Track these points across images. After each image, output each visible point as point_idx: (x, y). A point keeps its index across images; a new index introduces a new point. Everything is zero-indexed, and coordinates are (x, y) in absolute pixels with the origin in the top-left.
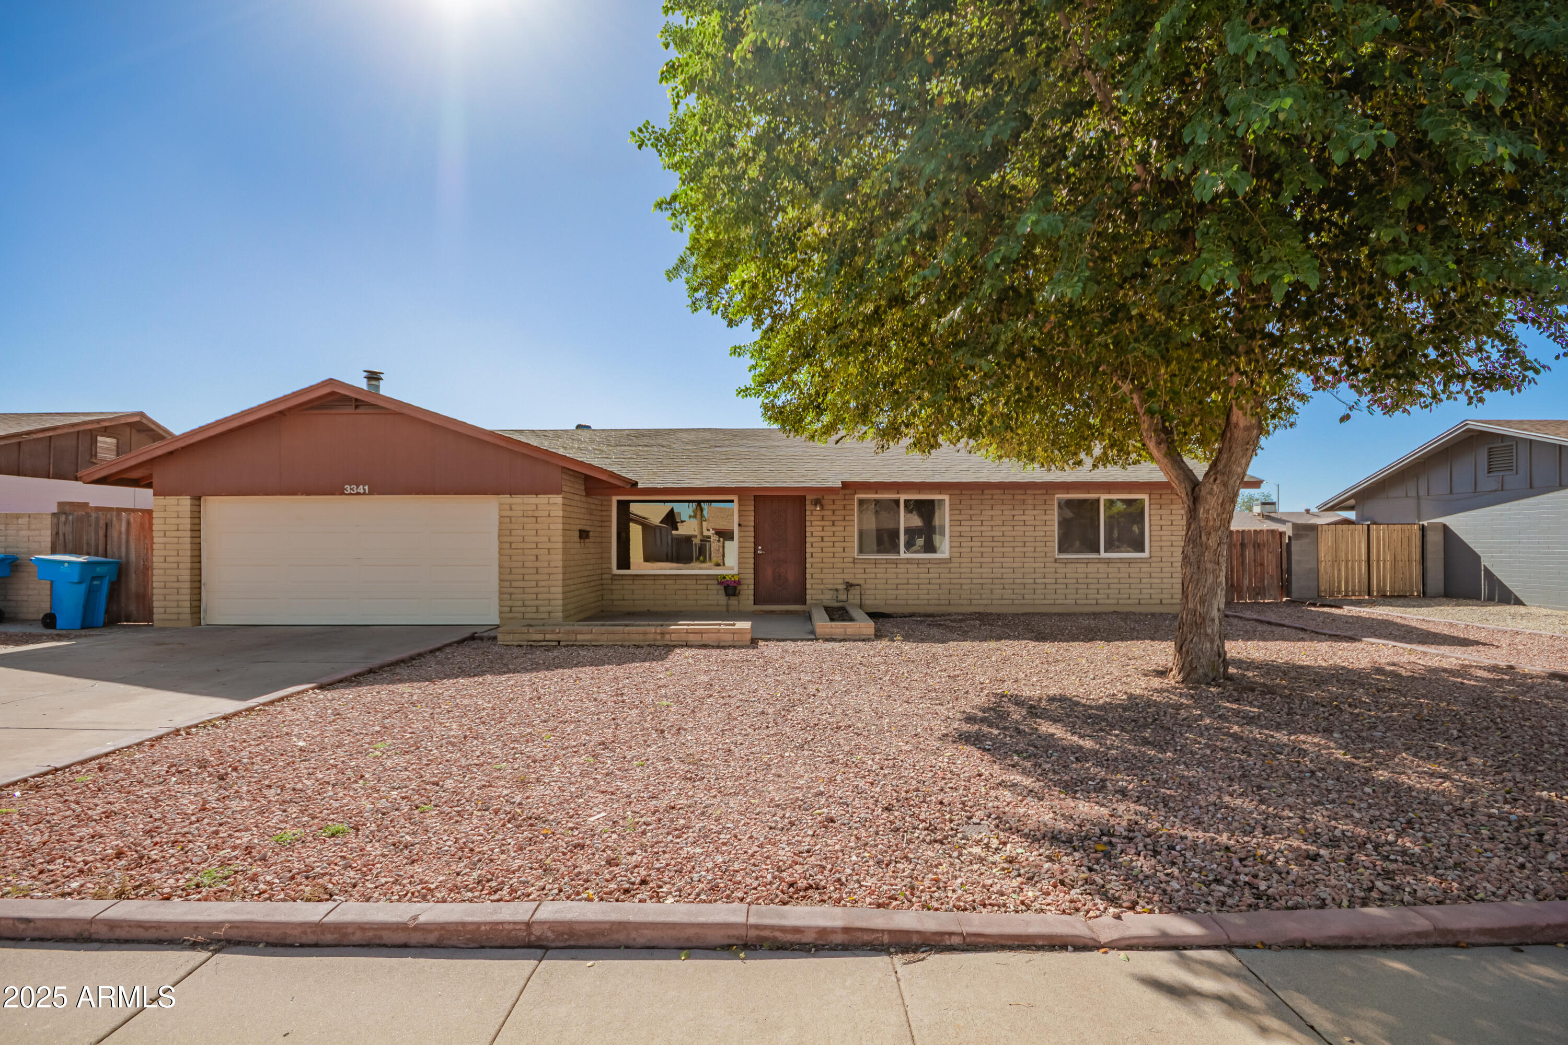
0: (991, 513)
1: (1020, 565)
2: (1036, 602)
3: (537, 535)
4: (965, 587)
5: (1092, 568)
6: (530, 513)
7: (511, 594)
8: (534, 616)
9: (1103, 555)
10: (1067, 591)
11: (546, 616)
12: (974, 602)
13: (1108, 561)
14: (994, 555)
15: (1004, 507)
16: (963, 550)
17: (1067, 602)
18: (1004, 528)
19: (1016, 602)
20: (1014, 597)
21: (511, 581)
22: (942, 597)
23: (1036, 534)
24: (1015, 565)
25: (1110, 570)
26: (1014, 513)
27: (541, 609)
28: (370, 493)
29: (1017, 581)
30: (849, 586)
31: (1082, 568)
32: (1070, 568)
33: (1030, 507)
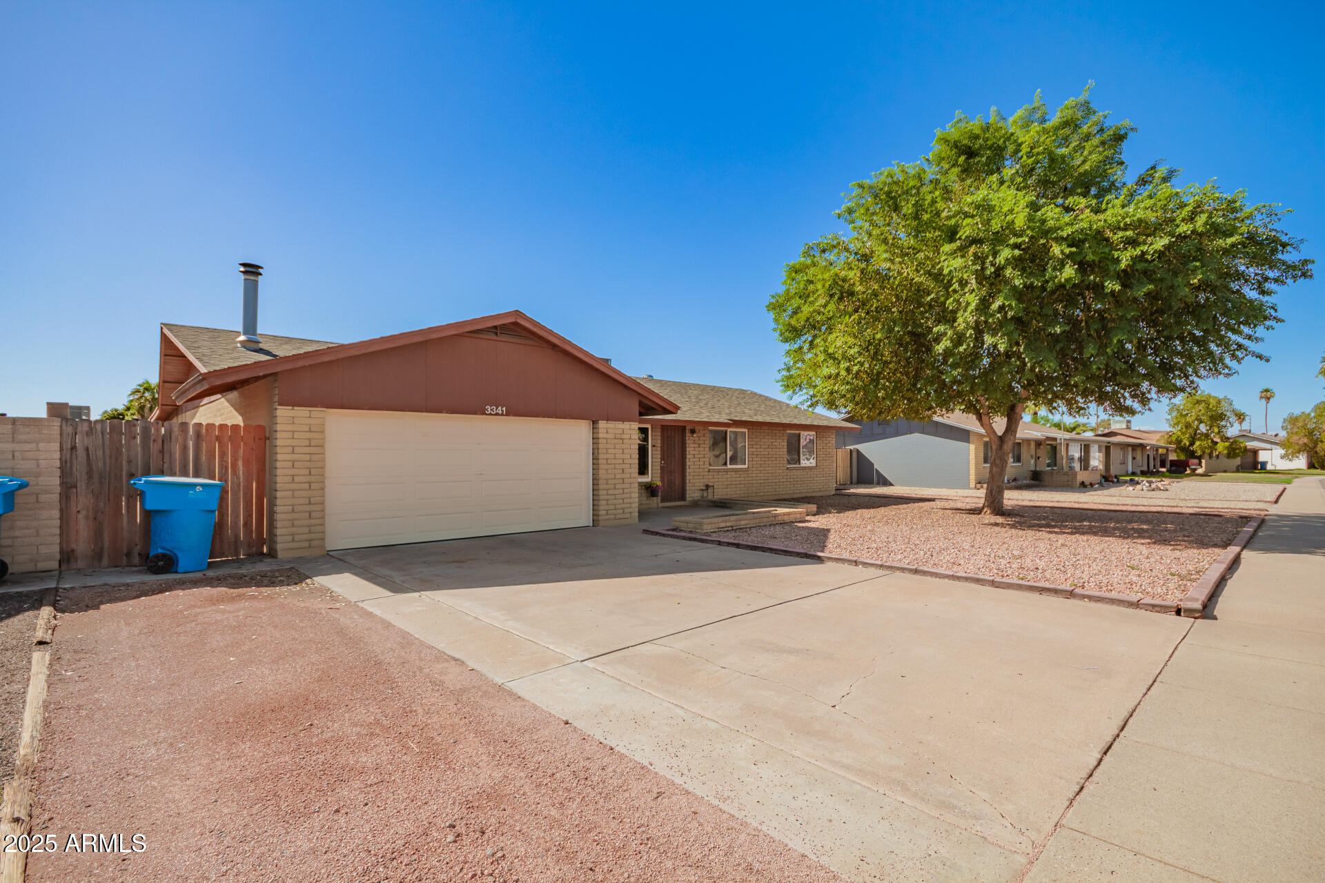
0: (764, 440)
2: (780, 493)
3: (623, 453)
4: (754, 485)
6: (619, 436)
7: (607, 500)
8: (622, 516)
9: (802, 465)
10: (791, 486)
11: (628, 516)
12: (758, 494)
13: (804, 469)
14: (765, 465)
15: (769, 437)
16: (754, 462)
17: (791, 492)
18: (769, 450)
19: (773, 493)
20: (772, 490)
21: (607, 490)
22: (746, 492)
23: (780, 453)
24: (773, 472)
25: (804, 473)
26: (772, 441)
27: (626, 510)
28: (508, 414)
29: (773, 481)
30: (708, 487)
31: (795, 472)
32: (792, 473)
33: (778, 437)
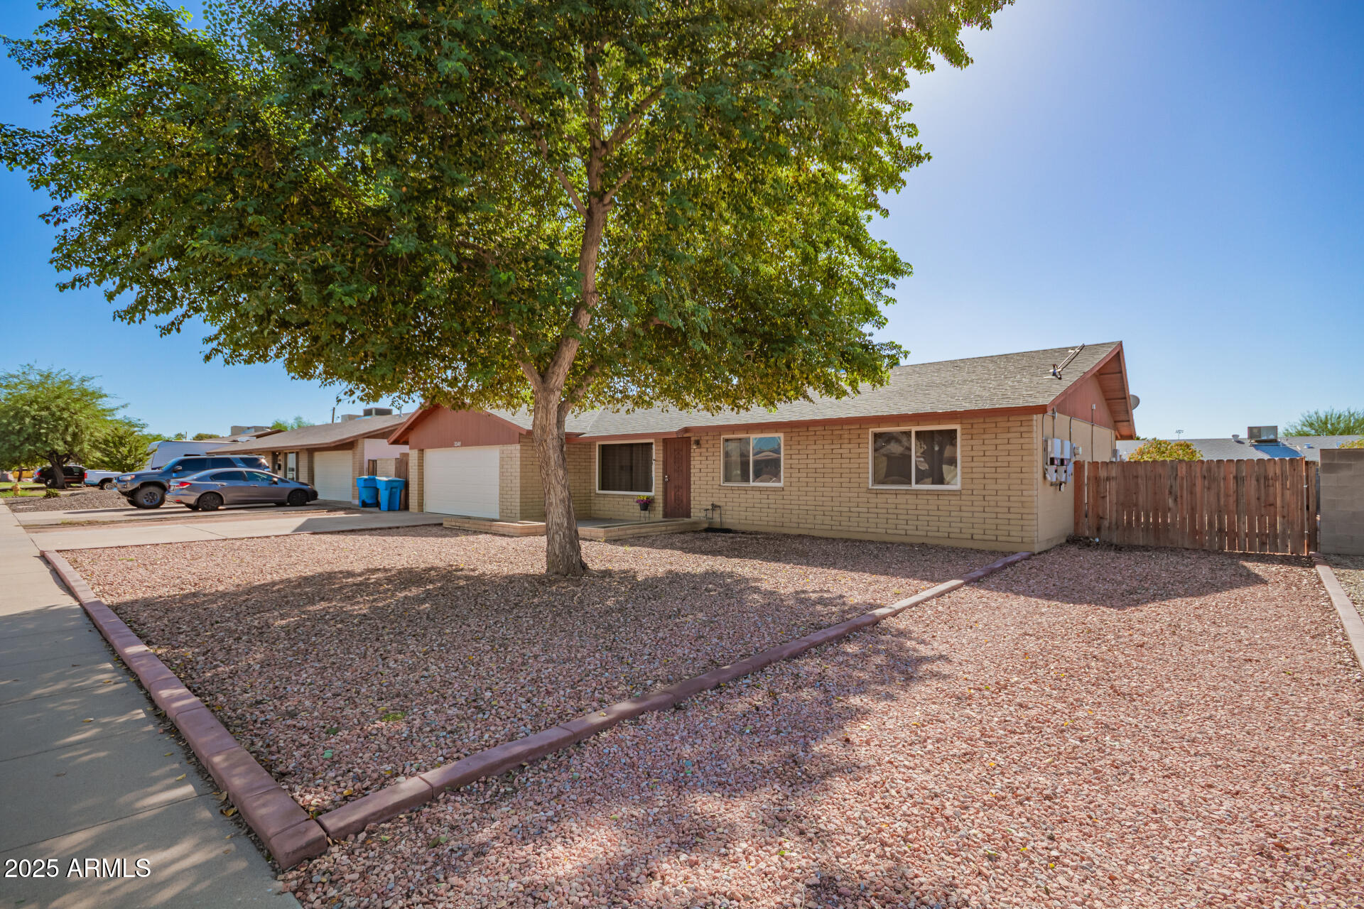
0: (815, 447)
1: (838, 494)
2: (851, 529)
3: (511, 468)
4: (794, 512)
5: (901, 499)
6: (509, 455)
7: (503, 502)
8: (510, 515)
9: (914, 486)
10: (878, 520)
11: (514, 515)
12: (801, 525)
13: (917, 493)
14: (816, 484)
15: (825, 442)
16: (792, 480)
17: (878, 530)
18: (825, 461)
19: (834, 528)
20: (833, 523)
21: (503, 495)
22: (778, 520)
23: (851, 466)
24: (833, 494)
25: (918, 502)
26: (833, 447)
27: (512, 511)
28: (462, 446)
29: (835, 509)
30: (714, 507)
31: (891, 499)
32: (881, 499)
33: (846, 441)
